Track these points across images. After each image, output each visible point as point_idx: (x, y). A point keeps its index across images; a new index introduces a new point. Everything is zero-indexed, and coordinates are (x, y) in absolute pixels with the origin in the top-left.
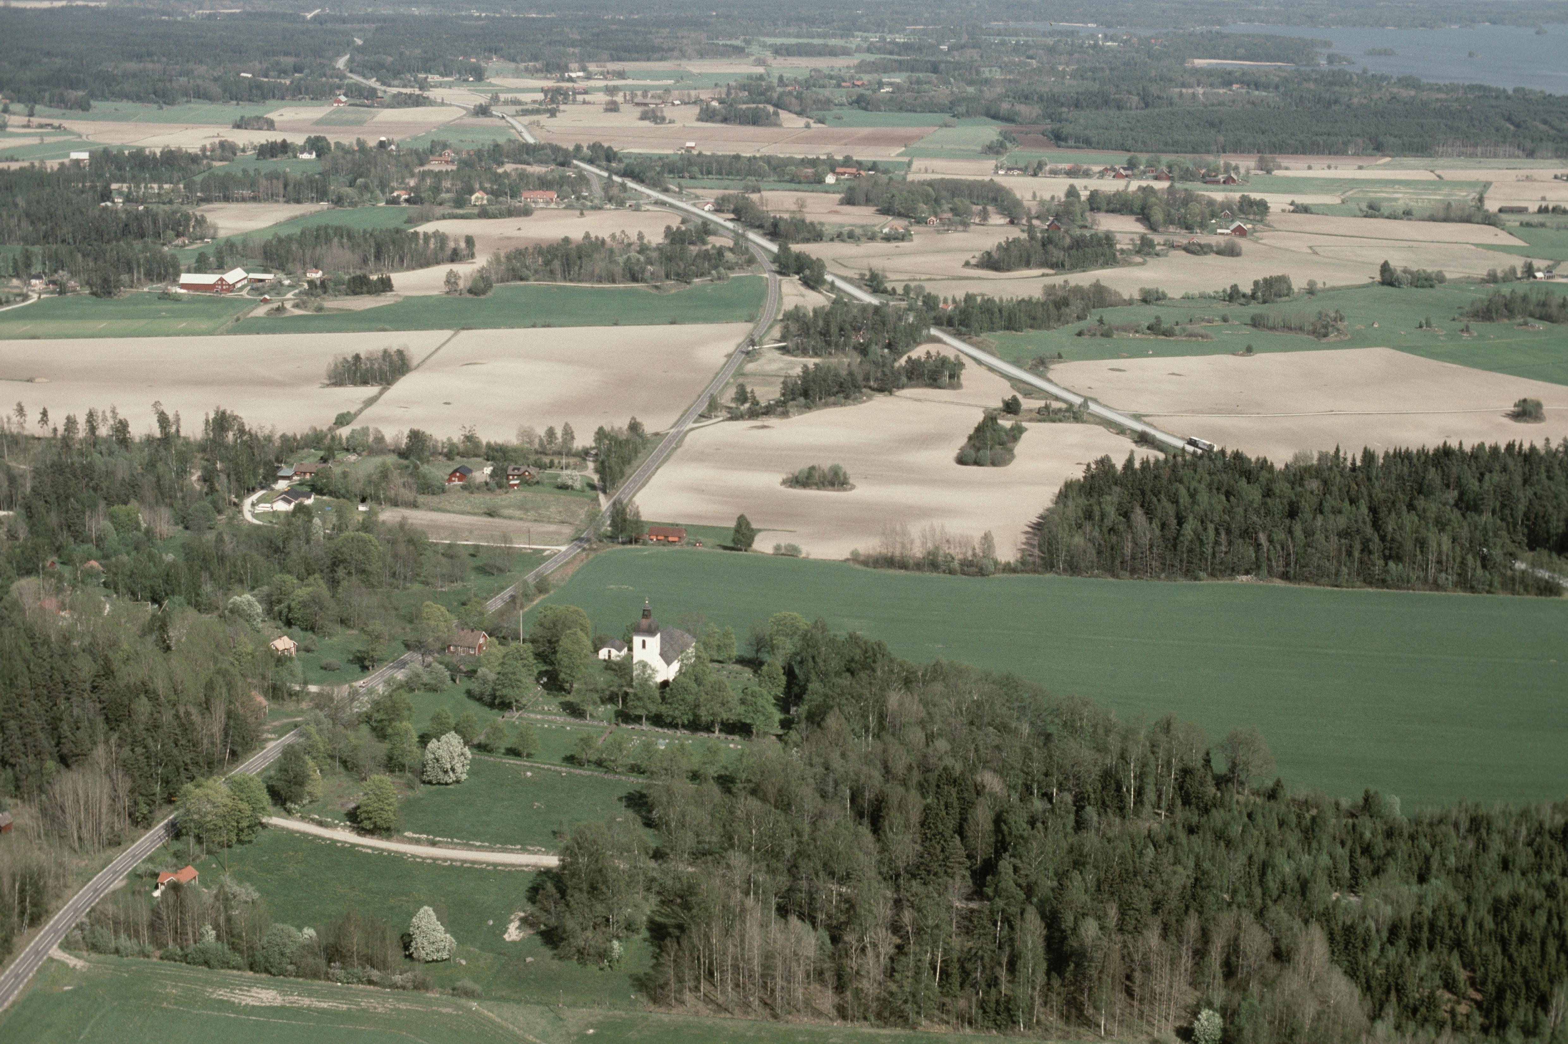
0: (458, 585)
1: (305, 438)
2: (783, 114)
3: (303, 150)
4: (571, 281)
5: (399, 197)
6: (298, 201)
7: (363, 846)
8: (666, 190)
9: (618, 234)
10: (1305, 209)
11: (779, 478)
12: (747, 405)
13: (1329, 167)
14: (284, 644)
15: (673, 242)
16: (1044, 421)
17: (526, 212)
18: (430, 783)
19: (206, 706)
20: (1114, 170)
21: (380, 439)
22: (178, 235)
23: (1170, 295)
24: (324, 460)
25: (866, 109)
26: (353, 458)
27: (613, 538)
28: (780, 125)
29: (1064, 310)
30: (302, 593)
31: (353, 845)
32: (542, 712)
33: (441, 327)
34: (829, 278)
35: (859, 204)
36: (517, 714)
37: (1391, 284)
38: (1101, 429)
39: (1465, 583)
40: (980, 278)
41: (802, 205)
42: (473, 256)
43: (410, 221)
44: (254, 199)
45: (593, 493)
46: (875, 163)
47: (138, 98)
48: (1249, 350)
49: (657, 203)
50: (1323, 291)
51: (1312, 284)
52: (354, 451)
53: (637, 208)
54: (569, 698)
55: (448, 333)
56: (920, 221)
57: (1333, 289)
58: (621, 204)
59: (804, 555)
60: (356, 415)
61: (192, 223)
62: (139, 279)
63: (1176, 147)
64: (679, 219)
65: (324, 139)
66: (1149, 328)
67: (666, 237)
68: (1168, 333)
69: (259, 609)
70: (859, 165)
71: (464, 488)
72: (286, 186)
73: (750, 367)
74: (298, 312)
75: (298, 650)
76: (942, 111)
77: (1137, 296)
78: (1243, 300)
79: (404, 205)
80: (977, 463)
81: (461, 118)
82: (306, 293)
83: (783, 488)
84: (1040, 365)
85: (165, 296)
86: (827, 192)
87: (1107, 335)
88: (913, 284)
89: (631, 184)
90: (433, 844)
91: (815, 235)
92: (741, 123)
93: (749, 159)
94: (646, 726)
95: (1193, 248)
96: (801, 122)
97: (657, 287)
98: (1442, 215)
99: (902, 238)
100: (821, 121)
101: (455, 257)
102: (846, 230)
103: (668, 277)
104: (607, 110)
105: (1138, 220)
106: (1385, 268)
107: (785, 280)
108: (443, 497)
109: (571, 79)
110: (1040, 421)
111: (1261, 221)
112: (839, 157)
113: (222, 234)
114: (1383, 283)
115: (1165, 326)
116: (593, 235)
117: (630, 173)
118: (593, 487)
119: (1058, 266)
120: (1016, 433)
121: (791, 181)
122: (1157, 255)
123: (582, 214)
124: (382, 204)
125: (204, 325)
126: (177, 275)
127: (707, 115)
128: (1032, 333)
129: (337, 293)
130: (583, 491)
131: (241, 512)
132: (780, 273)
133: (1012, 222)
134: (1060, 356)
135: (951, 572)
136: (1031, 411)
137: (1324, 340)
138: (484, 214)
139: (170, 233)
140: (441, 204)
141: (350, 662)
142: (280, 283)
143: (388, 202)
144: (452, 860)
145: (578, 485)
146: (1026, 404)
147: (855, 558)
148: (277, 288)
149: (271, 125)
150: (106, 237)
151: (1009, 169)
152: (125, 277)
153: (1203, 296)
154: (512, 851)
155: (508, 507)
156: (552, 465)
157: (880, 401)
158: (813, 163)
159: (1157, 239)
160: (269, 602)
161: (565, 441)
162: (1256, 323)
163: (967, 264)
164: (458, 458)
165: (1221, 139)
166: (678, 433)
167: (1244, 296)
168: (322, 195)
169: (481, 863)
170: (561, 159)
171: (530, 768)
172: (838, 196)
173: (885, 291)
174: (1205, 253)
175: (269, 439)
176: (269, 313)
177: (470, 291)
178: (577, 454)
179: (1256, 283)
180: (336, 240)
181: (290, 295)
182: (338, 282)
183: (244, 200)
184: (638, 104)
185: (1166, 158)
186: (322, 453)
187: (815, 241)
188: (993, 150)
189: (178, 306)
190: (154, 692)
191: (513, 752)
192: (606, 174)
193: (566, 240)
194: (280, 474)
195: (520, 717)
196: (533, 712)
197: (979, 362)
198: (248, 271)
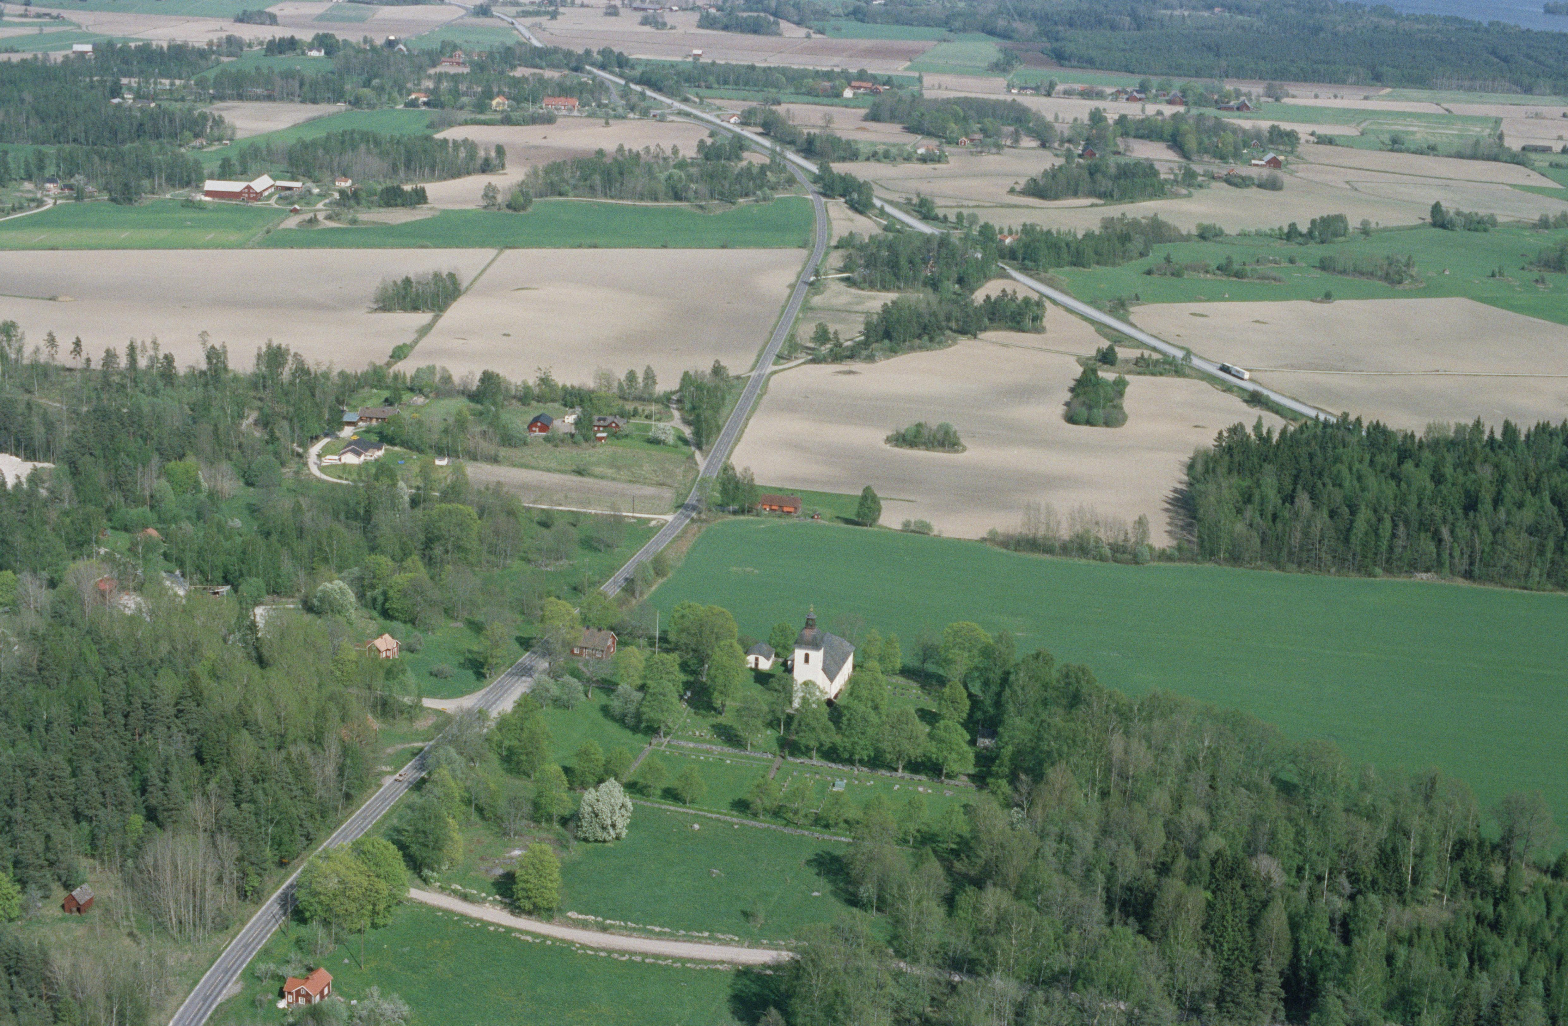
0: (564, 563)
1: (365, 375)
2: (783, 24)
3: (311, 47)
4: (612, 197)
5: (416, 99)
6: (314, 101)
7: (522, 932)
8: (686, 100)
9: (652, 148)
10: (1329, 141)
11: (883, 434)
12: (829, 346)
13: (1335, 97)
14: (386, 644)
15: (707, 158)
16: (1144, 374)
17: (549, 120)
18: (586, 840)
19: (317, 740)
20: (1126, 93)
21: (447, 379)
22: (196, 136)
23: (1227, 232)
24: (388, 402)
25: (862, 21)
26: (420, 400)
27: (722, 507)
28: (780, 35)
29: (1129, 245)
30: (401, 579)
31: (510, 930)
32: (692, 739)
33: (482, 246)
34: (878, 203)
35: (885, 121)
36: (665, 741)
37: (1443, 226)
38: (1204, 385)
40: (1028, 207)
41: (829, 120)
42: (503, 166)
43: (432, 126)
44: (270, 98)
45: (685, 449)
46: (890, 77)
48: (1328, 297)
49: (680, 113)
50: (1377, 231)
51: (1365, 223)
52: (421, 391)
53: (662, 119)
54: (721, 719)
55: (490, 253)
56: (953, 141)
57: (1385, 229)
58: (645, 113)
59: (936, 532)
60: (412, 346)
61: (210, 123)
62: (160, 185)
63: (1178, 70)
64: (707, 132)
65: (332, 36)
66: (1218, 268)
67: (699, 151)
68: (1239, 275)
69: (352, 597)
70: (874, 78)
71: (547, 440)
72: (301, 85)
73: (817, 300)
74: (331, 224)
75: (400, 650)
76: (937, 25)
77: (1194, 232)
78: (1300, 240)
79: (423, 108)
80: (1089, 422)
81: (462, 17)
82: (337, 203)
83: (888, 447)
84: (1119, 307)
85: (189, 204)
86: (846, 106)
87: (1177, 274)
88: (965, 212)
89: (649, 93)
90: (604, 929)
91: (851, 154)
92: (742, 31)
93: (765, 70)
94: (816, 761)
95: (1236, 180)
96: (801, 32)
97: (701, 207)
99: (939, 159)
100: (821, 32)
101: (486, 167)
102: (881, 149)
103: (712, 197)
104: (606, 14)
105: (1170, 147)
106: (1436, 208)
107: (831, 202)
108: (526, 451)
110: (1139, 374)
111: (1292, 152)
112: (853, 70)
113: (239, 135)
114: (1434, 225)
115: (1236, 267)
116: (626, 148)
117: (646, 81)
118: (686, 442)
119: (1107, 196)
120: (1120, 386)
121: (809, 94)
122: (1200, 186)
123: (607, 123)
124: (400, 107)
125: (233, 237)
126: (201, 179)
127: (707, 22)
128: (1100, 270)
129: (370, 205)
130: (676, 447)
131: (305, 464)
132: (825, 195)
133: (1043, 145)
134: (1137, 298)
135: (1102, 558)
136: (1127, 361)
137: (1399, 287)
138: (507, 121)
139: (187, 133)
140: (461, 108)
141: (462, 665)
142: (309, 191)
143: (407, 105)
144: (632, 953)
145: (671, 440)
146: (1122, 353)
147: (993, 539)
148: (306, 197)
149: (273, 20)
150: (120, 136)
151: (1023, 88)
152: (146, 183)
153: (1259, 234)
154: (700, 940)
155: (598, 464)
156: (635, 413)
157: (964, 344)
158: (828, 75)
159: (1197, 168)
160: (362, 587)
161: (646, 385)
162: (1325, 266)
163: (1012, 191)
164: (534, 403)
165: (1224, 63)
166: (760, 376)
167: (1301, 235)
168: (338, 96)
169: (666, 957)
170: (573, 64)
171: (696, 818)
172: (863, 112)
173: (936, 218)
174: (1247, 186)
175: (326, 376)
176: (300, 224)
177: (509, 206)
178: (658, 401)
179: (1313, 222)
180: (363, 147)
181: (320, 206)
182: (371, 193)
183: (258, 98)
184: (636, 9)
185: (1178, 83)
186: (386, 394)
187: (851, 160)
188: (999, 68)
189: (203, 215)
190: (256, 723)
191: (671, 794)
192: (623, 82)
193: (600, 153)
194: (346, 418)
195: (669, 745)
196: (681, 738)
197: (1054, 302)
198: (275, 178)
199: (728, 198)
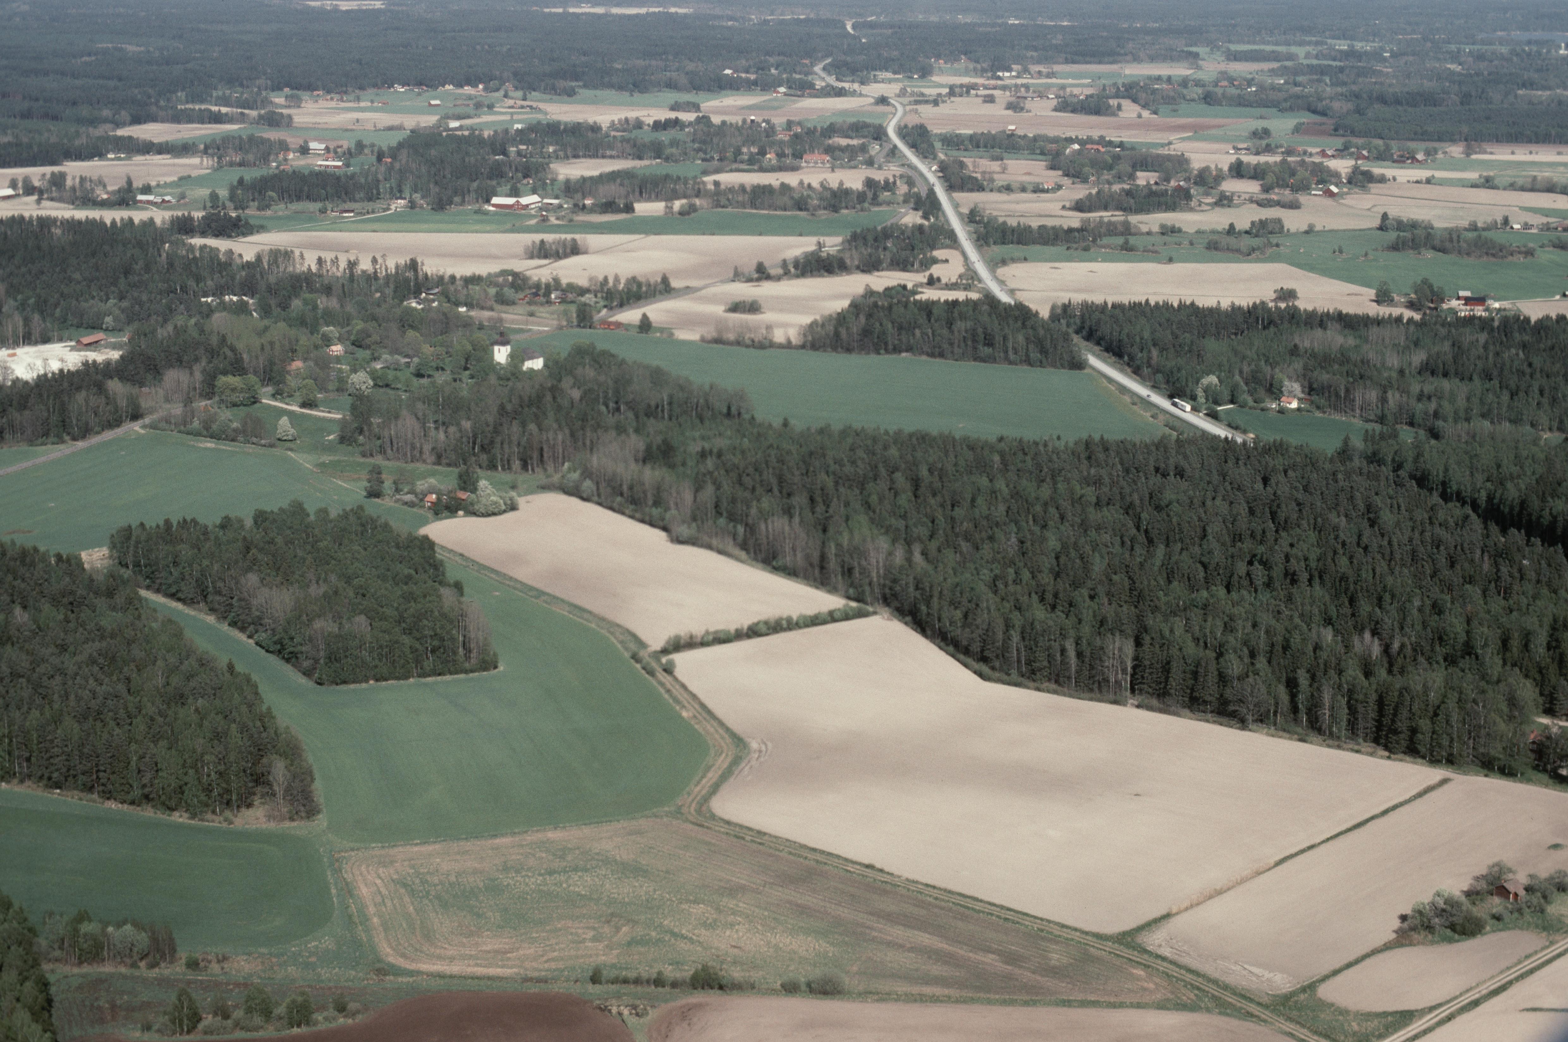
2: (1130, 106)
4: (756, 208)
6: (640, 158)
7: (296, 411)
12: (760, 275)
13: (1531, 153)
14: (338, 349)
18: (351, 395)
20: (1323, 151)
22: (525, 177)
23: (1185, 230)
27: (578, 325)
28: (1116, 115)
31: (293, 411)
37: (1383, 229)
39: (1028, 362)
41: (1004, 168)
43: (705, 173)
46: (1122, 142)
47: (621, 88)
48: (1170, 261)
51: (1312, 226)
55: (641, 236)
57: (1330, 231)
59: (675, 337)
61: (540, 169)
62: (467, 201)
66: (1121, 246)
69: (336, 335)
71: (528, 303)
74: (554, 222)
78: (1240, 235)
79: (712, 163)
81: (863, 106)
82: (571, 211)
83: (723, 312)
84: (1001, 263)
85: (479, 211)
87: (1086, 249)
89: (908, 153)
91: (978, 186)
97: (812, 215)
98: (1529, 186)
100: (1155, 113)
103: (825, 208)
104: (985, 102)
106: (1385, 216)
107: (912, 213)
108: (510, 306)
109: (999, 78)
112: (1096, 137)
113: (560, 178)
114: (1379, 228)
115: (1130, 245)
118: (606, 306)
126: (492, 198)
127: (1061, 107)
129: (593, 212)
134: (1025, 259)
135: (747, 347)
136: (944, 284)
137: (1245, 258)
138: (759, 169)
139: (519, 175)
140: (741, 162)
142: (561, 205)
145: (596, 305)
147: (700, 340)
148: (556, 208)
152: (460, 200)
153: (1213, 232)
157: (854, 276)
162: (1209, 246)
163: (1064, 207)
166: (703, 287)
167: (1241, 232)
174: (1271, 206)
176: (535, 223)
177: (679, 213)
181: (562, 213)
182: (596, 205)
183: (604, 157)
187: (978, 191)
188: (1257, 136)
189: (484, 217)
197: (966, 261)
198: (543, 198)
199: (835, 209)
